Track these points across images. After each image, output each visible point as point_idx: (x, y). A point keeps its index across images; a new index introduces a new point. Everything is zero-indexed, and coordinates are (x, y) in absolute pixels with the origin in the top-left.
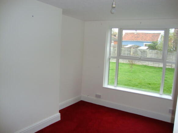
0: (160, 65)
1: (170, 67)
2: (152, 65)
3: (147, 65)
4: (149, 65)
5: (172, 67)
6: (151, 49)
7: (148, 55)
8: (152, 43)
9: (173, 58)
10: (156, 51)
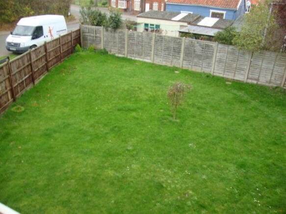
0: (236, 75)
1: (255, 82)
2: (221, 75)
3: (212, 73)
4: (215, 74)
5: (259, 83)
6: (222, 43)
7: (215, 54)
8: (225, 29)
9: (261, 65)
10: (231, 47)
